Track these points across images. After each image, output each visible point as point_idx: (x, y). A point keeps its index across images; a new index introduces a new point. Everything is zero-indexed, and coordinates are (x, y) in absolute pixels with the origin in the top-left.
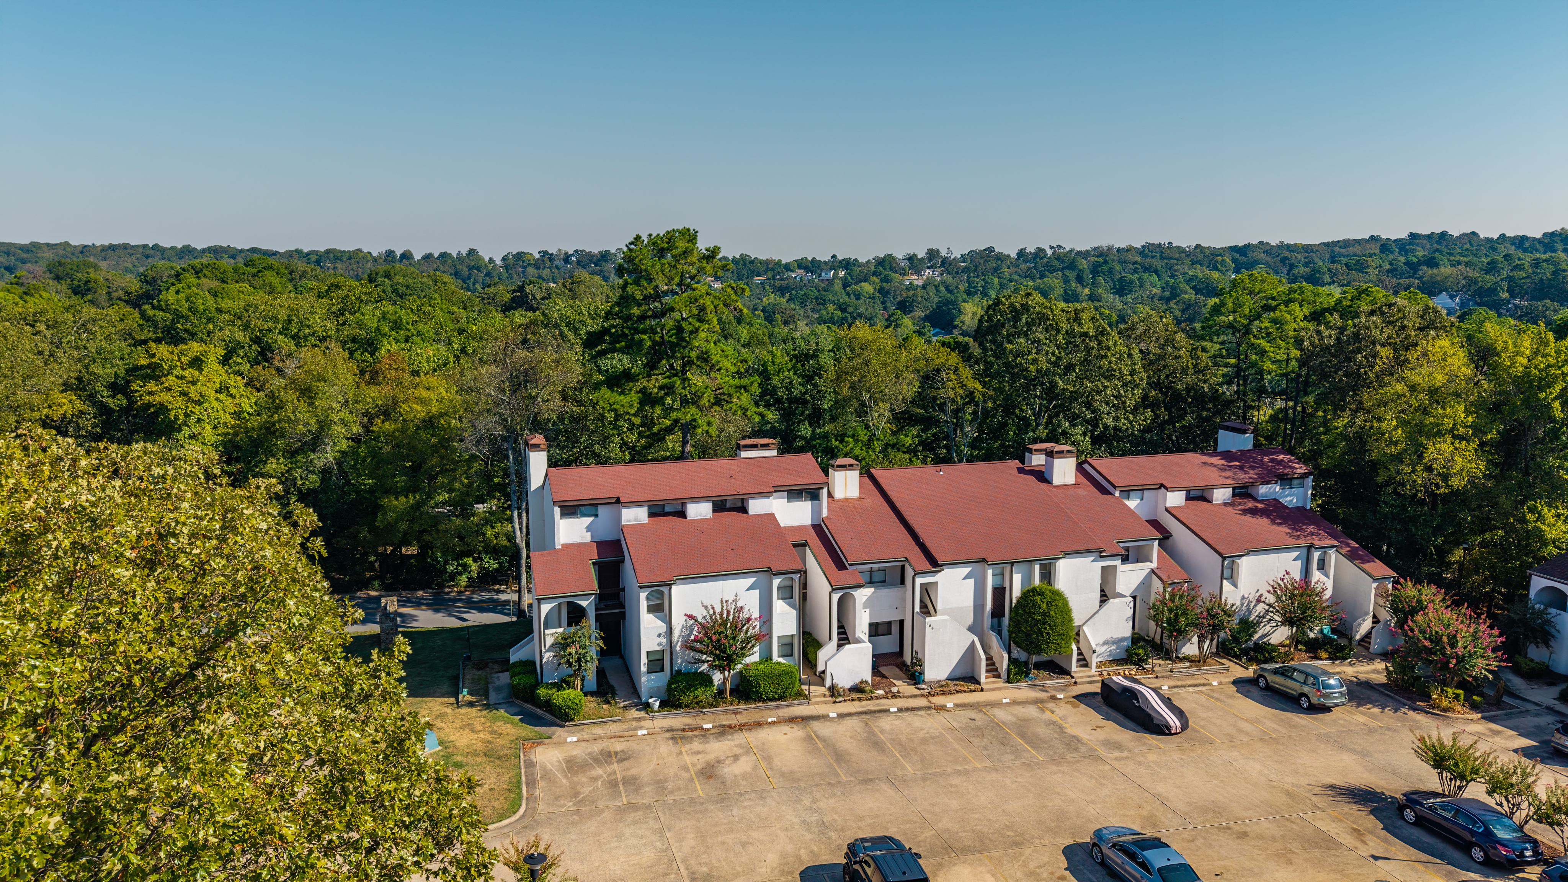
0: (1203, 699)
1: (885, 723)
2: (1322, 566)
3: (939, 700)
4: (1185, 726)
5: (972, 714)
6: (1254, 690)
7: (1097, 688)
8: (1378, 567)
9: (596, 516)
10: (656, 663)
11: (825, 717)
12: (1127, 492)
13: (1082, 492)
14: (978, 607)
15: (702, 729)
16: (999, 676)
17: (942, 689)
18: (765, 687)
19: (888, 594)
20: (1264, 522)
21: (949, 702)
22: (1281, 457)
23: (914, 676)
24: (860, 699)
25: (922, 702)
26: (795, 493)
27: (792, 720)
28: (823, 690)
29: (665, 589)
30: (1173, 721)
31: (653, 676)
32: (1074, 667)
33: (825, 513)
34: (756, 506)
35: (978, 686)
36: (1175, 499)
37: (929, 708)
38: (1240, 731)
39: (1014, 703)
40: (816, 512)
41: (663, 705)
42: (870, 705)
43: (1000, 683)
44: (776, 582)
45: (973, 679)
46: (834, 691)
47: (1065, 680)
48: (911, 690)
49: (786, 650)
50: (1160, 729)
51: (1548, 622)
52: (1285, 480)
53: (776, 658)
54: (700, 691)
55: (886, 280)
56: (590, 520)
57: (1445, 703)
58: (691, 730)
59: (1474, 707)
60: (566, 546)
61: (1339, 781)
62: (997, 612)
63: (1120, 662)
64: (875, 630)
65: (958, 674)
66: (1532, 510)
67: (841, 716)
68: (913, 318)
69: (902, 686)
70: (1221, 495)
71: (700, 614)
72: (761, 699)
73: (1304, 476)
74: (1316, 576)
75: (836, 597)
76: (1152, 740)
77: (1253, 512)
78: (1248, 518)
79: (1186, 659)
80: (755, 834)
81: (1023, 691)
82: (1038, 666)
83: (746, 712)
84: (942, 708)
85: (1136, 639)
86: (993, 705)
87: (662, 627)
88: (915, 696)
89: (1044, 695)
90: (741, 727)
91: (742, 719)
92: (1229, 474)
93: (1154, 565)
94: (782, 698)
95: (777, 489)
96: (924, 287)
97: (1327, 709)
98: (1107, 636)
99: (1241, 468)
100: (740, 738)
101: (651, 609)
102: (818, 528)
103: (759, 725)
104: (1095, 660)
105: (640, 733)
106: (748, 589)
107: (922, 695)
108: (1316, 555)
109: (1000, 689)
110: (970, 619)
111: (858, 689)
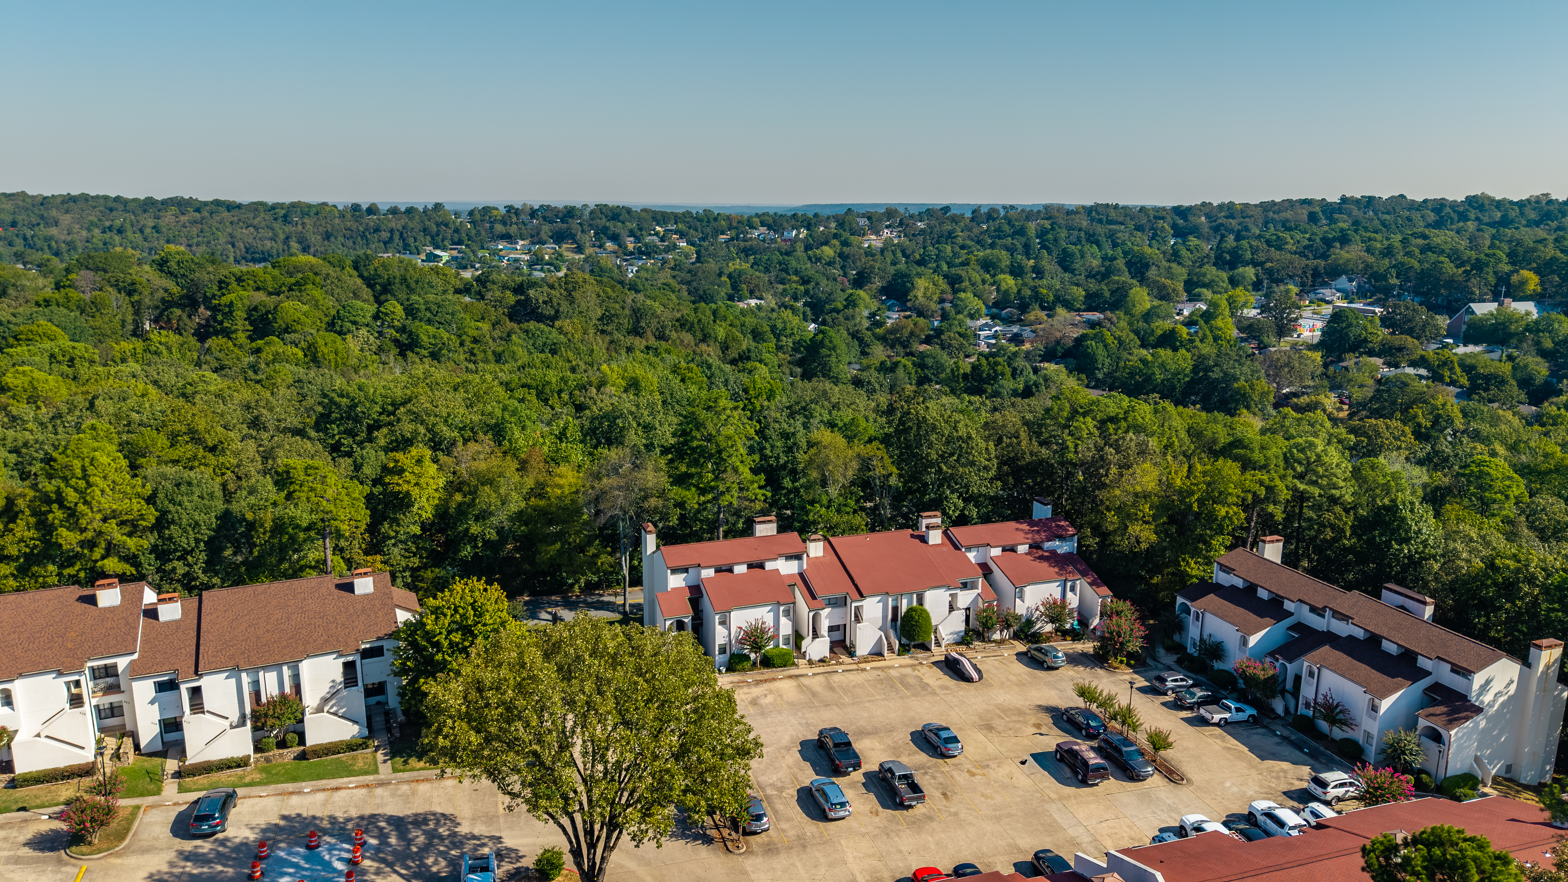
0: (997, 664)
1: (836, 678)
2: (1073, 589)
3: (862, 666)
4: (981, 678)
5: (879, 672)
6: (1025, 659)
7: (943, 658)
8: (1105, 590)
9: (688, 573)
10: (723, 650)
11: (806, 675)
12: (969, 549)
13: (944, 549)
14: (885, 617)
15: (748, 681)
16: (894, 653)
17: (865, 660)
18: (777, 661)
19: (839, 611)
20: (1045, 565)
21: (868, 666)
22: (1062, 523)
23: (851, 653)
24: (823, 666)
25: (855, 667)
26: (789, 558)
27: (790, 677)
28: (805, 661)
29: (727, 614)
30: (975, 676)
31: (721, 656)
32: (933, 647)
33: (805, 567)
34: (769, 566)
35: (883, 658)
36: (996, 552)
37: (858, 669)
38: (1008, 680)
39: (901, 666)
40: (800, 566)
41: (727, 670)
42: (828, 669)
43: (894, 656)
44: (782, 608)
45: (880, 654)
46: (810, 662)
47: (928, 654)
48: (849, 660)
49: (787, 643)
50: (968, 679)
51: (1181, 621)
52: (1061, 538)
53: (781, 646)
54: (745, 663)
55: (845, 243)
56: (685, 575)
57: (1115, 665)
58: (742, 682)
59: (1128, 665)
60: (673, 589)
61: (1044, 703)
62: (894, 619)
63: (958, 643)
64: (831, 629)
65: (873, 652)
66: (1184, 560)
67: (814, 675)
68: (870, 289)
69: (844, 658)
70: (1023, 549)
71: (744, 626)
72: (774, 666)
73: (1073, 535)
74: (1069, 595)
75: (811, 614)
76: (963, 684)
77: (1039, 559)
78: (1037, 564)
79: (994, 641)
80: (779, 728)
81: (906, 660)
82: (915, 647)
83: (768, 673)
84: (864, 670)
85: (967, 632)
86: (890, 667)
87: (726, 632)
88: (851, 664)
89: (916, 662)
90: (766, 681)
91: (766, 676)
92: (1030, 536)
93: (979, 591)
94: (785, 666)
95: (780, 555)
96: (882, 251)
97: (1057, 668)
98: (952, 630)
99: (1038, 532)
100: (766, 686)
101: (721, 623)
102: (801, 575)
103: (774, 679)
104: (943, 644)
106: (768, 612)
107: (855, 663)
108: (1069, 584)
109: (894, 659)
110: (880, 624)
111: (822, 661)
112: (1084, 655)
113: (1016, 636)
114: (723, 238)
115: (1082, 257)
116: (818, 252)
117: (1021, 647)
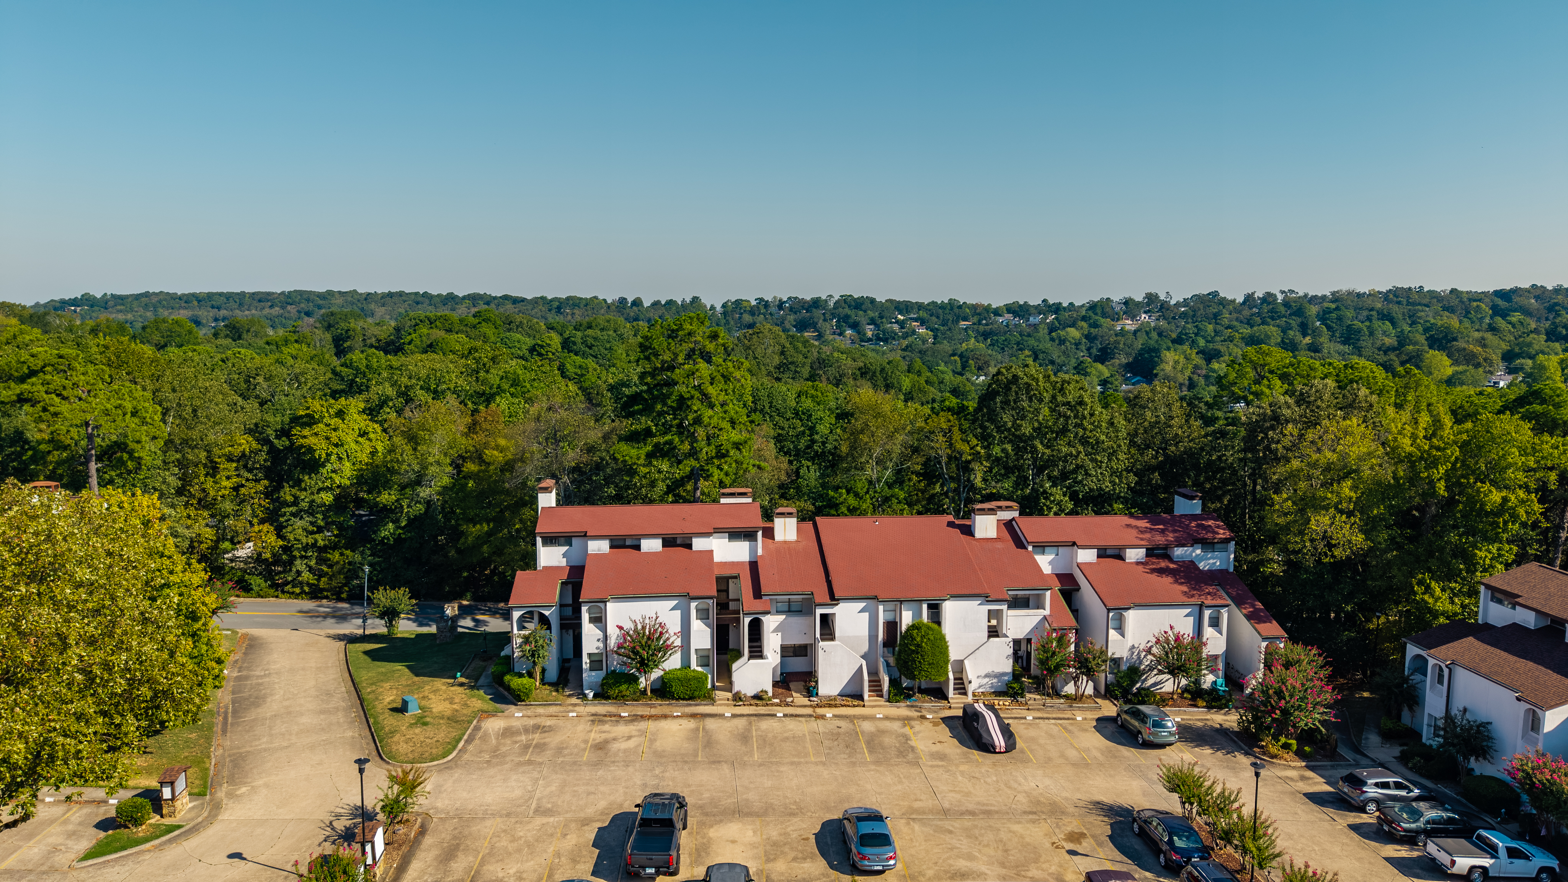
0: (1055, 730)
1: (765, 724)
2: (1215, 623)
3: (820, 711)
4: (1011, 745)
5: (843, 724)
6: (1111, 727)
7: (960, 713)
8: (1273, 628)
9: (571, 545)
10: (596, 662)
11: (721, 716)
12: (1041, 547)
13: (999, 545)
14: (873, 637)
15: (620, 716)
16: (882, 696)
17: (830, 703)
18: (676, 688)
19: (797, 621)
20: (1167, 580)
21: (829, 713)
22: (1211, 523)
23: (810, 691)
24: (757, 705)
25: (809, 711)
26: (735, 535)
27: (693, 716)
28: (729, 695)
29: (601, 605)
30: (999, 741)
31: (593, 673)
32: (951, 693)
33: (760, 552)
34: (699, 544)
35: (861, 703)
36: (1087, 556)
37: (811, 716)
38: (1062, 755)
39: (886, 718)
40: (753, 551)
41: (595, 696)
42: (762, 710)
43: (882, 702)
44: (693, 605)
45: (860, 697)
46: (738, 698)
47: (944, 703)
48: (805, 701)
49: (704, 660)
50: (987, 747)
51: (1413, 687)
52: (1208, 545)
53: (694, 665)
54: (624, 687)
55: (1095, 325)
56: (566, 548)
57: (1273, 750)
58: (610, 716)
59: (1300, 754)
60: (547, 568)
61: (1107, 799)
62: (889, 642)
63: (998, 694)
64: (787, 651)
65: (848, 691)
66: (1421, 583)
67: (734, 716)
68: (1113, 365)
69: (799, 698)
70: (1134, 555)
71: (628, 625)
72: (673, 698)
73: (1226, 541)
74: (1209, 632)
75: (749, 619)
76: (976, 754)
77: (1161, 572)
78: (1154, 577)
79: (1067, 697)
80: (602, 788)
81: (901, 710)
82: (922, 691)
83: (660, 707)
84: (823, 717)
85: (1014, 676)
86: (865, 718)
87: (600, 634)
88: (805, 706)
89: (914, 714)
90: (651, 717)
91: (653, 711)
92: (1148, 536)
93: (1047, 612)
94: (691, 698)
95: (718, 531)
96: (1135, 332)
97: (1162, 746)
98: (989, 670)
99: (1163, 532)
100: (643, 725)
101: (593, 620)
102: (753, 565)
103: (665, 717)
104: (971, 689)
105: (571, 714)
106: (672, 609)
107: (811, 706)
108: (1207, 613)
109: (880, 706)
110: (865, 648)
111: (758, 697)
112: (1223, 732)
113: (1109, 693)
114: (963, 324)
115: (1371, 334)
116: (1062, 333)
117: (1109, 709)
